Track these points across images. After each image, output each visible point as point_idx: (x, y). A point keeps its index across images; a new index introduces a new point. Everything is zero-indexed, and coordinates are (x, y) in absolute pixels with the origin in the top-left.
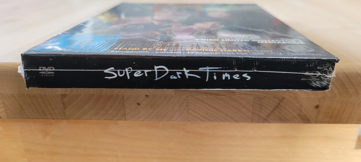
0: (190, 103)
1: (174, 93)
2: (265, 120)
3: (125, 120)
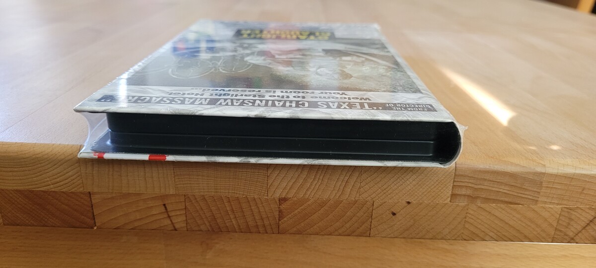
0: (469, 214)
1: (449, 199)
2: (572, 240)
3: (369, 236)
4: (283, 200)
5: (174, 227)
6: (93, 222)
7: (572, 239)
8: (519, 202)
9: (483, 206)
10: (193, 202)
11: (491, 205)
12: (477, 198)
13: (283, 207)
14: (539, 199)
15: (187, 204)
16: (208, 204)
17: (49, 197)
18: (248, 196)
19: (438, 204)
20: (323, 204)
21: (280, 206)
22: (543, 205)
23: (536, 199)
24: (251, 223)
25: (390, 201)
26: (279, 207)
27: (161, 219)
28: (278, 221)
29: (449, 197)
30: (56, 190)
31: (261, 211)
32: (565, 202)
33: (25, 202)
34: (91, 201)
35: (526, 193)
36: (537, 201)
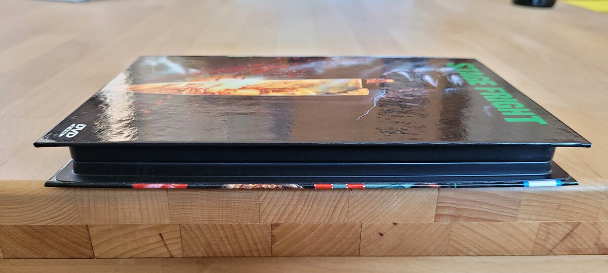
4: (274, 226)
5: (170, 254)
6: (91, 252)
7: (551, 251)
8: (499, 219)
9: (465, 224)
10: (188, 230)
11: (472, 222)
12: (459, 217)
13: (275, 232)
14: (519, 216)
15: (182, 233)
16: (203, 232)
17: (47, 231)
18: (241, 224)
19: (423, 224)
20: (313, 228)
21: (273, 231)
22: (523, 222)
23: (516, 216)
24: (245, 248)
25: (377, 223)
26: (271, 233)
27: (157, 248)
28: (271, 245)
29: (432, 217)
30: (54, 224)
31: (254, 236)
32: (542, 218)
33: (24, 237)
34: (89, 233)
35: (505, 211)
36: (517, 218)
